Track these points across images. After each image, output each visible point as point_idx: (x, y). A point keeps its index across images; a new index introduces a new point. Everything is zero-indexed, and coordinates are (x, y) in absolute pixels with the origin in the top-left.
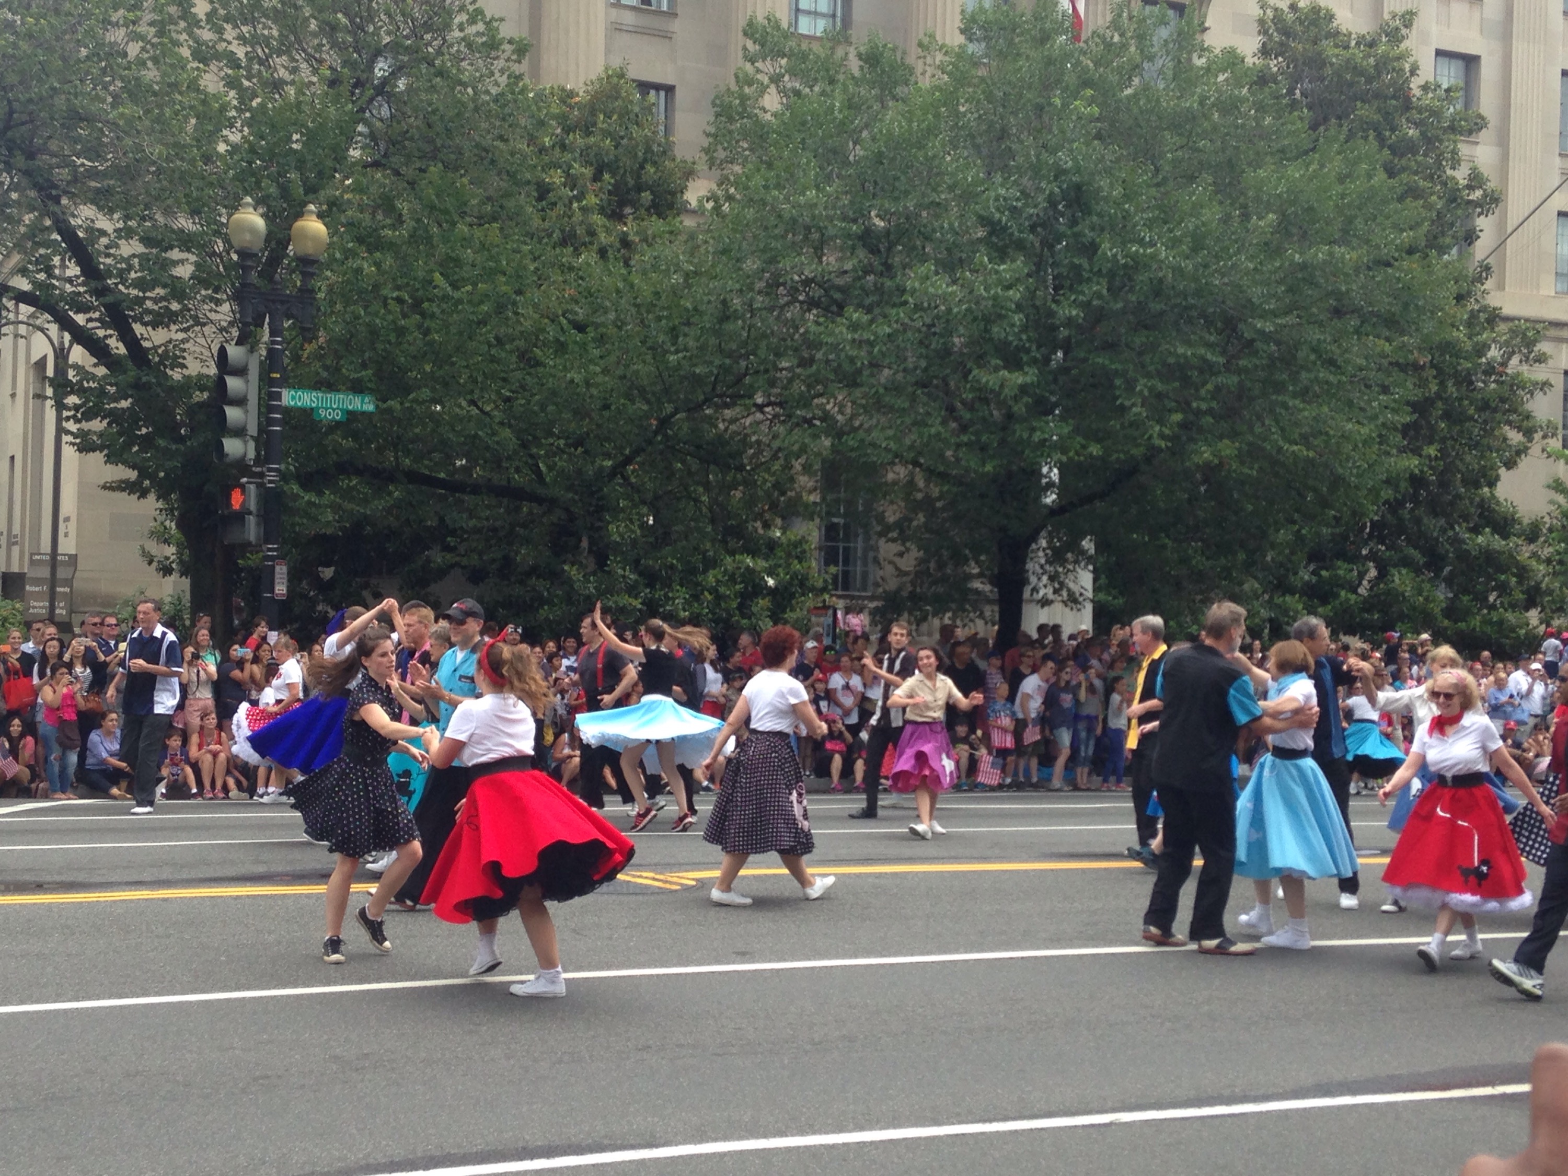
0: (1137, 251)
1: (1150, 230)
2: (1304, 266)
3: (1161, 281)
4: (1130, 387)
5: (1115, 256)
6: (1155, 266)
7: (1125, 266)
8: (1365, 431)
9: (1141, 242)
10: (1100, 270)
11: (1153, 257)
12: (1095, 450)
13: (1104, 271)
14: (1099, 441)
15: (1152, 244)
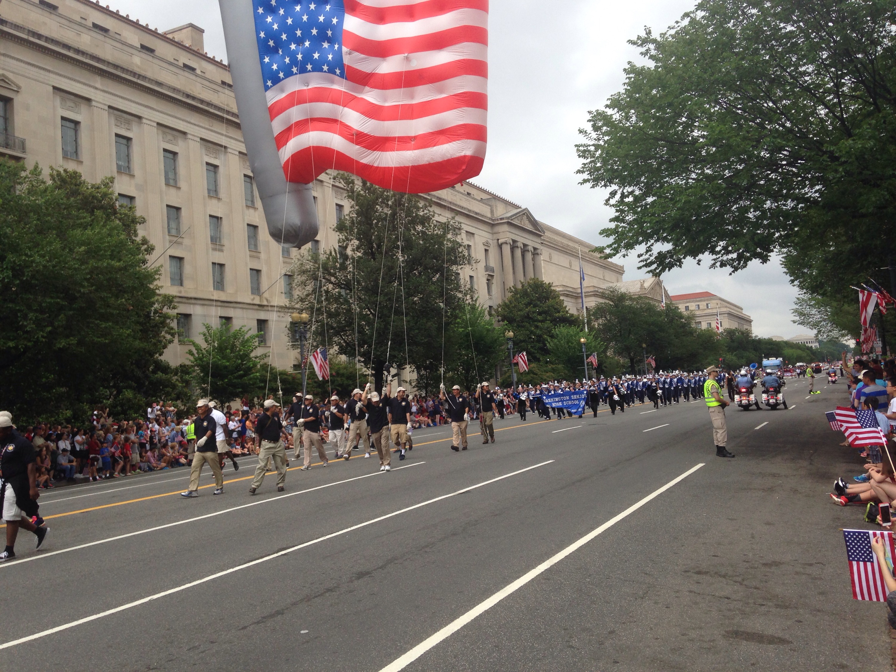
0: (25, 260)
1: (30, 251)
2: (97, 268)
3: (38, 272)
4: (25, 317)
5: (14, 261)
6: (34, 265)
7: (20, 265)
8: (128, 332)
9: (26, 255)
10: (7, 267)
11: (32, 262)
12: (11, 344)
13: (9, 267)
14: (12, 340)
15: (31, 256)
